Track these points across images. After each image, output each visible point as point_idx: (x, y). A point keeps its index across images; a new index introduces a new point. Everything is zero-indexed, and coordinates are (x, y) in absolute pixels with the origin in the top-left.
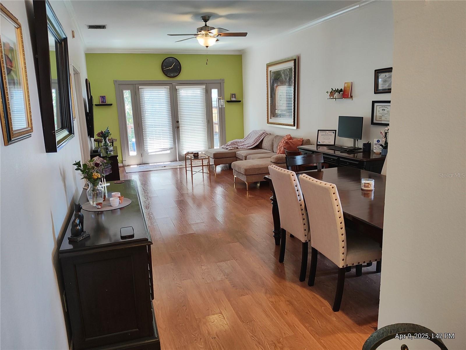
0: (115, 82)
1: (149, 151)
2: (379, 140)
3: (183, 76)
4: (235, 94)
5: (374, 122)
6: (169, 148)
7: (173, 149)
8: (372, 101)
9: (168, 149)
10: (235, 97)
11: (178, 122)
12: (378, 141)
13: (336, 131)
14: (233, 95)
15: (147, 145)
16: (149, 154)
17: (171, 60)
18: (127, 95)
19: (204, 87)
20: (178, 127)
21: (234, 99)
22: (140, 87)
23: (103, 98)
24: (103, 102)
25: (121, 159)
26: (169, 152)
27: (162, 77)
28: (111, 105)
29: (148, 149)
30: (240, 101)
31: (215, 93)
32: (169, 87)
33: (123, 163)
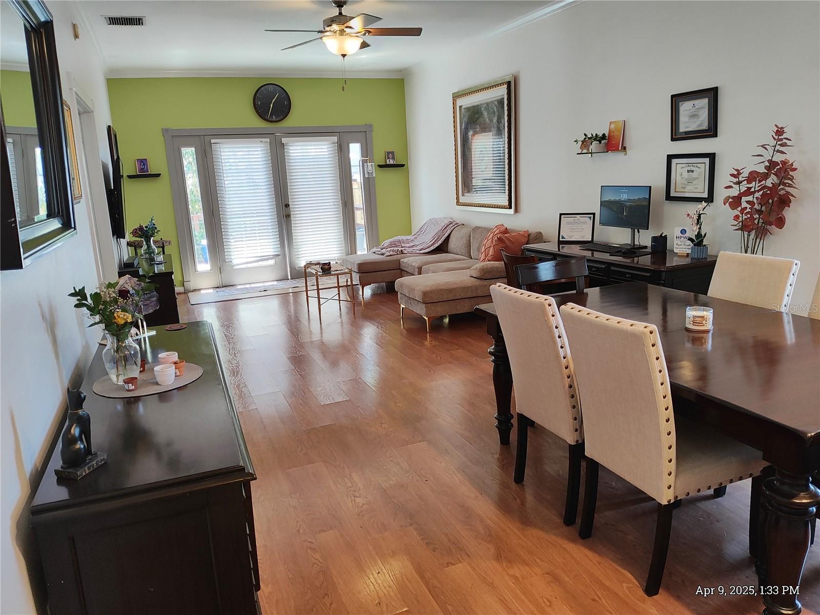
0: (165, 131)
1: (235, 262)
2: (685, 230)
3: (292, 121)
4: (393, 153)
5: (671, 195)
6: (272, 255)
7: (280, 257)
8: (668, 155)
9: (271, 257)
10: (393, 158)
11: (287, 206)
12: (683, 231)
13: (594, 214)
14: (391, 154)
15: (229, 250)
16: (236, 267)
17: (271, 88)
18: (189, 156)
19: (335, 139)
20: (288, 216)
21: (392, 162)
22: (213, 141)
23: (143, 162)
24: (142, 170)
25: (180, 279)
26: (272, 262)
27: (255, 122)
28: (158, 175)
29: (233, 257)
30: (403, 165)
31: (355, 151)
32: (268, 140)
33: (184, 285)
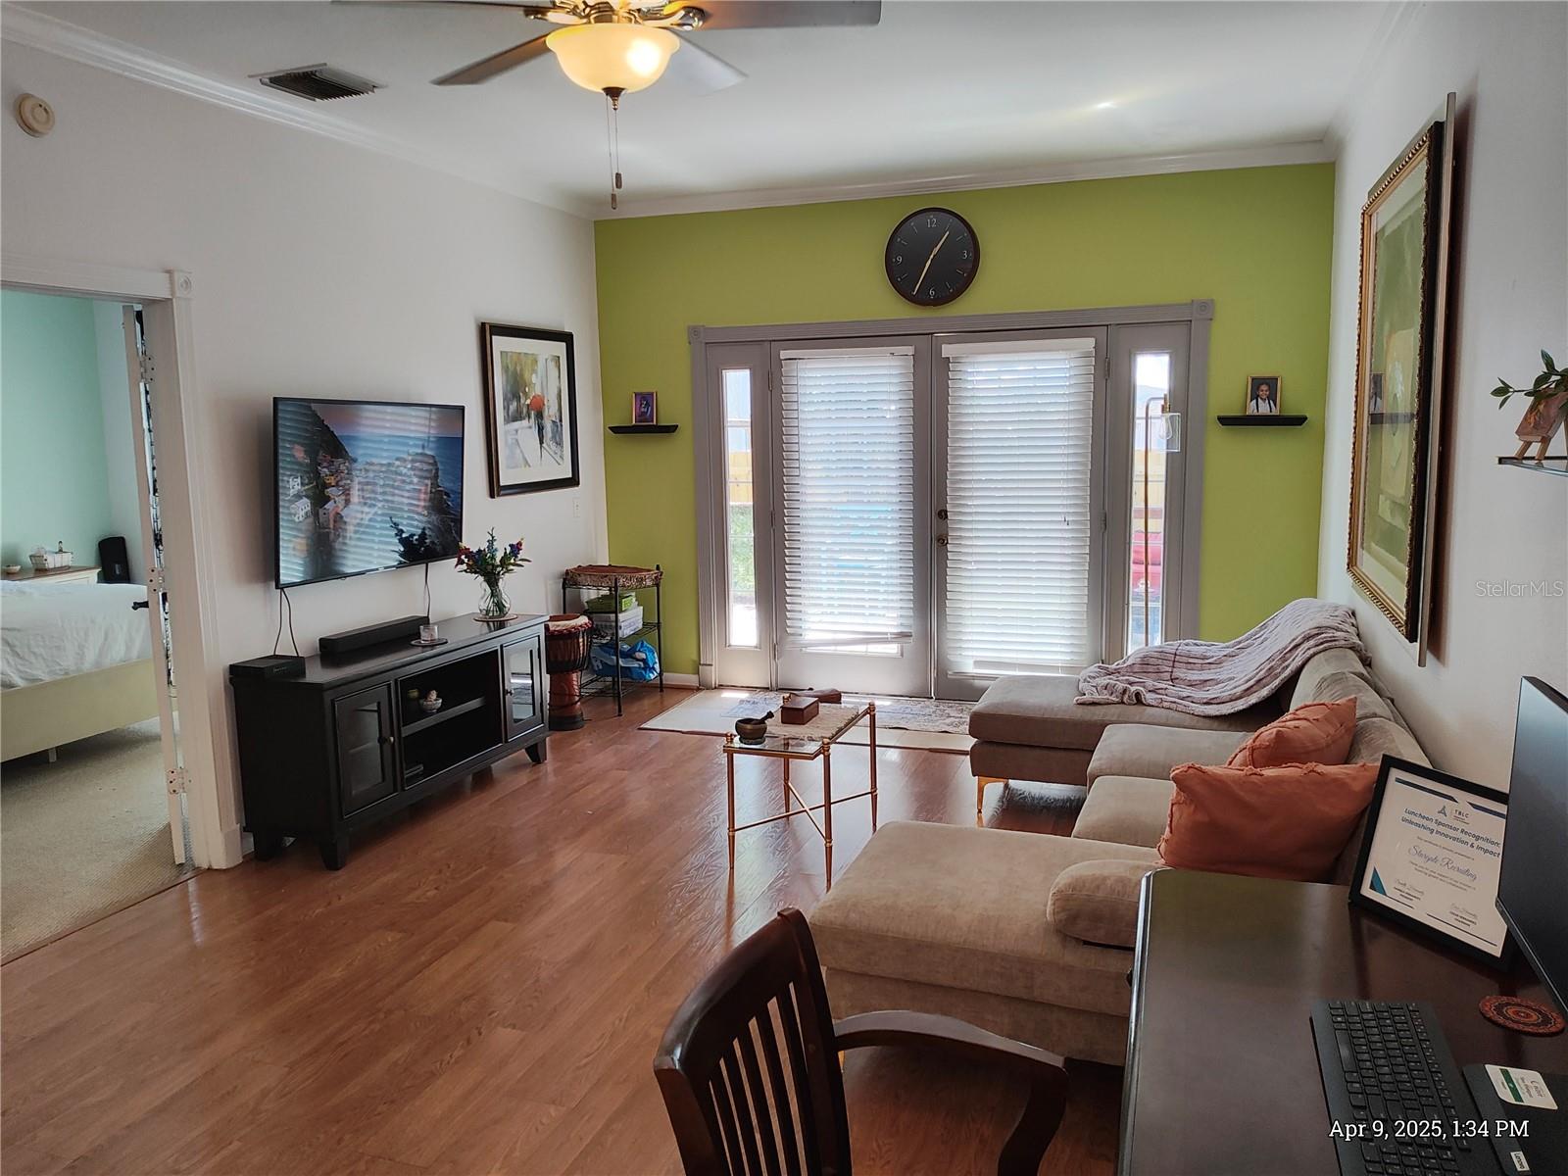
0: (694, 332)
1: (809, 636)
3: (978, 301)
6: (891, 634)
7: (911, 640)
9: (889, 636)
10: (1272, 398)
11: (943, 514)
14: (1264, 386)
15: (797, 607)
16: (809, 650)
17: (932, 220)
18: (737, 387)
19: (1088, 343)
20: (942, 541)
21: (1264, 408)
22: (784, 354)
23: (645, 399)
24: (641, 416)
25: (694, 657)
26: (893, 649)
27: (885, 305)
28: (671, 429)
29: (805, 626)
30: (1299, 421)
31: (1152, 373)
32: (910, 350)
33: (697, 673)
